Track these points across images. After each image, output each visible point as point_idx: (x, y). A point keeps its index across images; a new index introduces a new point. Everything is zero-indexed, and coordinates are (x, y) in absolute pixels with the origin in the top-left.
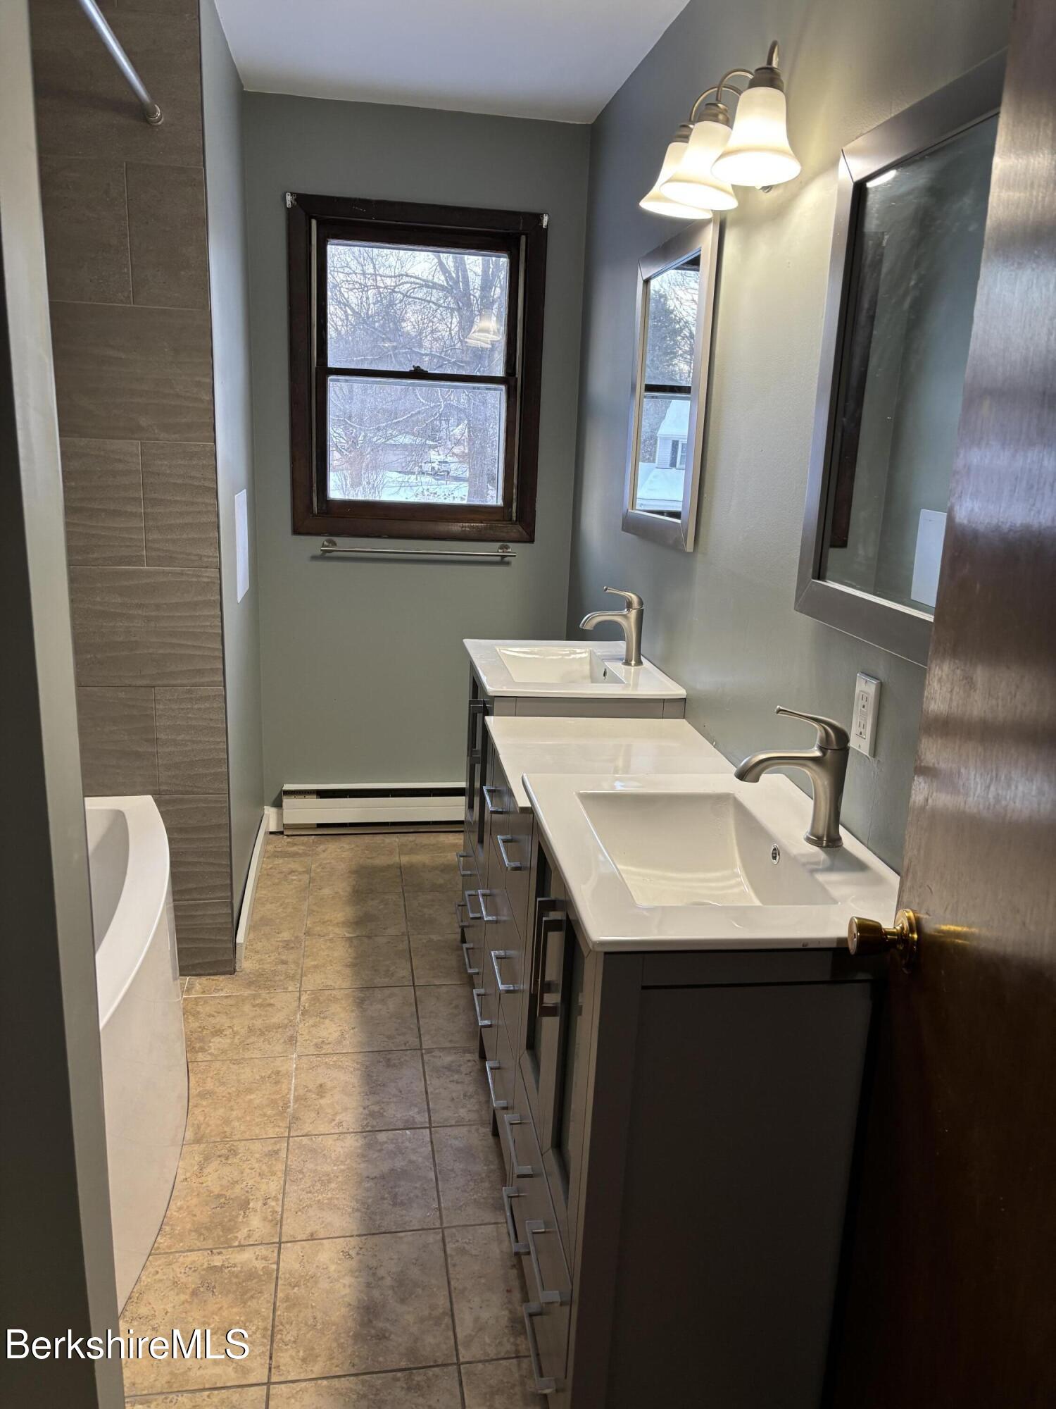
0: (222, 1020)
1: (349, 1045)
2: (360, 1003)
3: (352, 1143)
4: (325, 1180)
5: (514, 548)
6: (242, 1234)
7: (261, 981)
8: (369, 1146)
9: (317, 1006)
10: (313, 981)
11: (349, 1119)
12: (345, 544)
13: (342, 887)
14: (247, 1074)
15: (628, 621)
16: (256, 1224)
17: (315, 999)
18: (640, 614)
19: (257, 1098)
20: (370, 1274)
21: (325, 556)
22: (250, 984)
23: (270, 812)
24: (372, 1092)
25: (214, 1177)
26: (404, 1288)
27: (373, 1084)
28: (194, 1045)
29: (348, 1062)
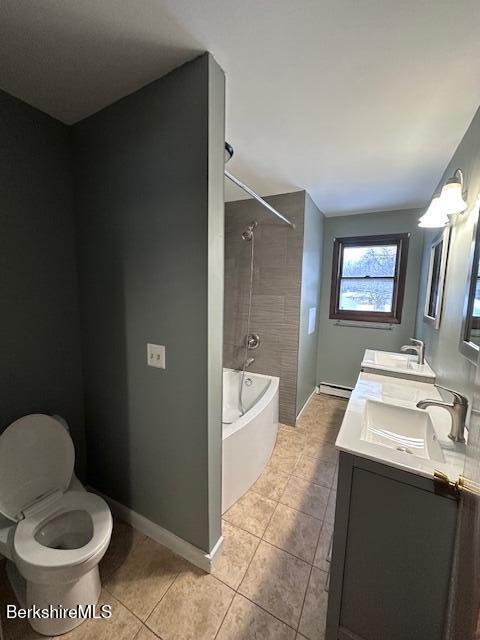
0: (287, 438)
1: (316, 456)
2: (324, 445)
3: (307, 484)
4: (296, 491)
5: (394, 326)
6: (270, 495)
7: (301, 431)
8: (311, 486)
9: (311, 443)
10: (313, 435)
11: (308, 477)
12: (343, 322)
13: (331, 412)
14: (288, 454)
15: (419, 350)
16: (274, 494)
17: (312, 440)
18: (424, 348)
19: (288, 460)
20: (298, 524)
21: (337, 325)
22: (298, 431)
23: (317, 388)
24: (317, 471)
25: (270, 477)
26: (305, 532)
27: (318, 470)
28: (278, 442)
29: (314, 461)
